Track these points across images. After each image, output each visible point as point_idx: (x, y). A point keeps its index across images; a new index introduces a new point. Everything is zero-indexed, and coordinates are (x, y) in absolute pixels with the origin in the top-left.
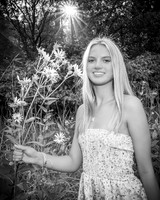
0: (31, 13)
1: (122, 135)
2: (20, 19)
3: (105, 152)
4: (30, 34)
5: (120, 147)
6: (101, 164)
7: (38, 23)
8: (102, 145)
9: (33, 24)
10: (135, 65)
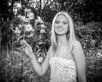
0: (39, 4)
1: (70, 61)
2: (35, 7)
3: (61, 69)
4: (38, 13)
5: (69, 67)
6: (59, 76)
7: (42, 8)
8: (60, 65)
9: (40, 9)
10: (85, 27)
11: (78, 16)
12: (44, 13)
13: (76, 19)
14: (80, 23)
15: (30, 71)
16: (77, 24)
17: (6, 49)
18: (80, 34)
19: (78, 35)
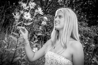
10: (89, 29)
13: (82, 19)
15: (23, 58)
17: (5, 32)
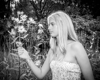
4: (39, 7)
7: (43, 1)
8: (63, 70)
9: (41, 2)
10: (95, 21)
11: (86, 8)
12: (46, 6)
14: (88, 17)
16: (85, 18)
18: (89, 30)
19: (87, 31)
